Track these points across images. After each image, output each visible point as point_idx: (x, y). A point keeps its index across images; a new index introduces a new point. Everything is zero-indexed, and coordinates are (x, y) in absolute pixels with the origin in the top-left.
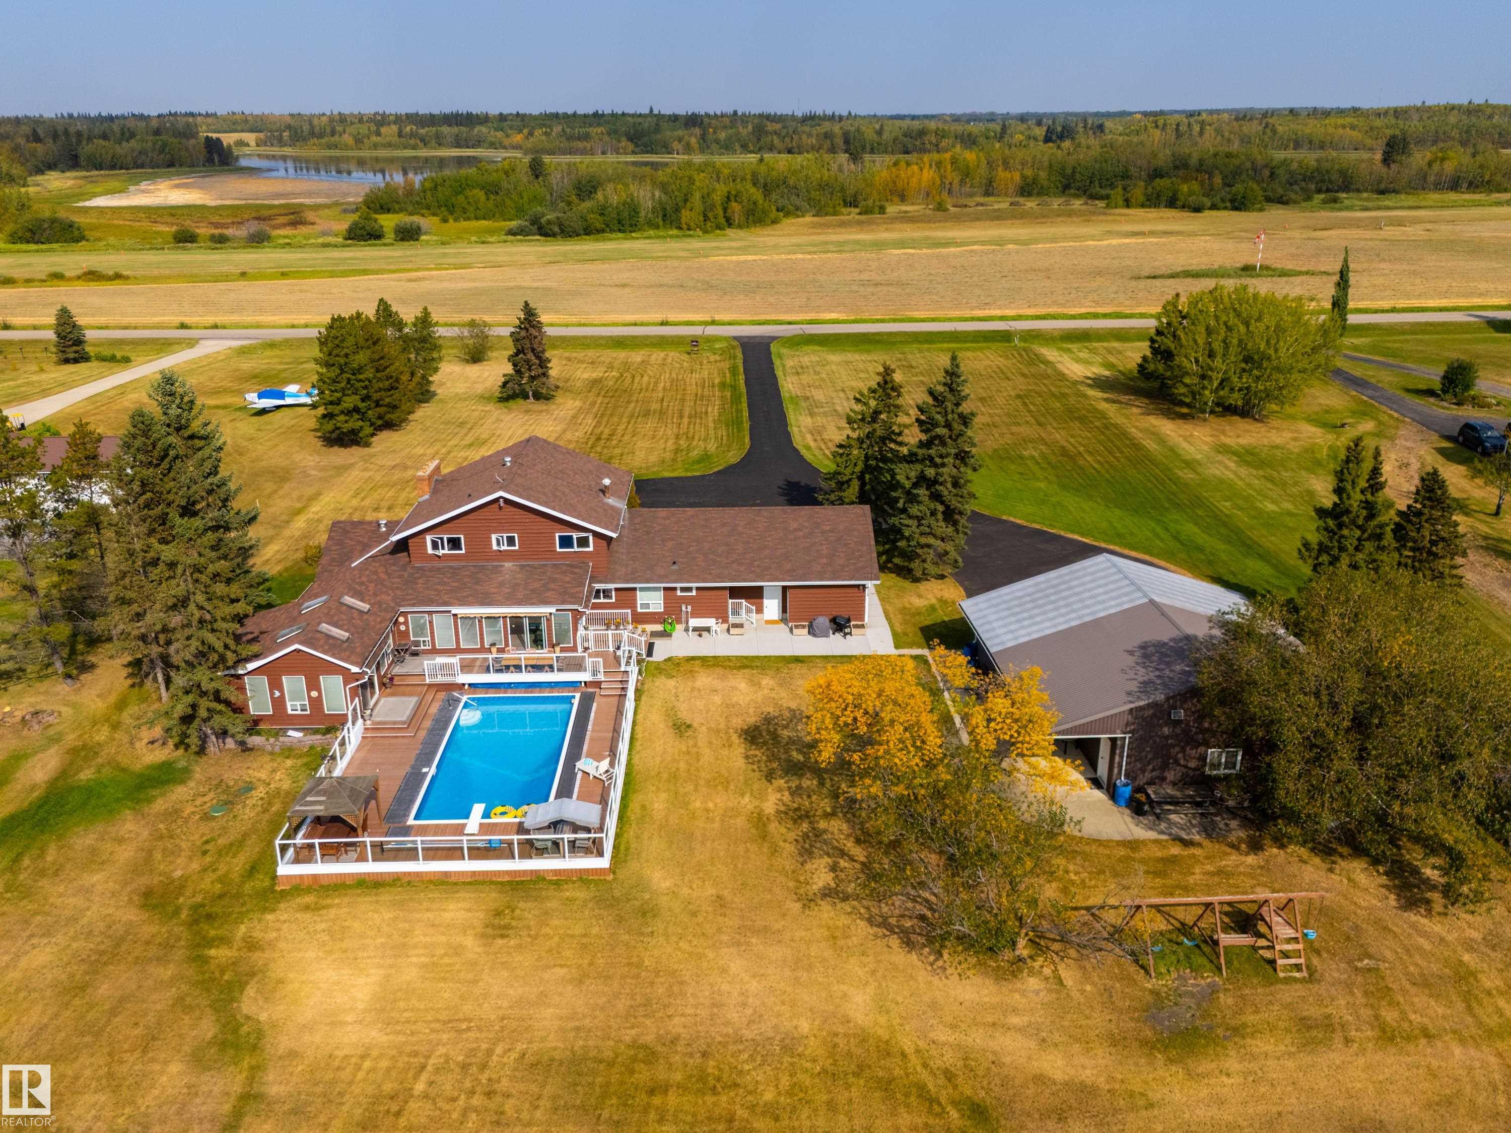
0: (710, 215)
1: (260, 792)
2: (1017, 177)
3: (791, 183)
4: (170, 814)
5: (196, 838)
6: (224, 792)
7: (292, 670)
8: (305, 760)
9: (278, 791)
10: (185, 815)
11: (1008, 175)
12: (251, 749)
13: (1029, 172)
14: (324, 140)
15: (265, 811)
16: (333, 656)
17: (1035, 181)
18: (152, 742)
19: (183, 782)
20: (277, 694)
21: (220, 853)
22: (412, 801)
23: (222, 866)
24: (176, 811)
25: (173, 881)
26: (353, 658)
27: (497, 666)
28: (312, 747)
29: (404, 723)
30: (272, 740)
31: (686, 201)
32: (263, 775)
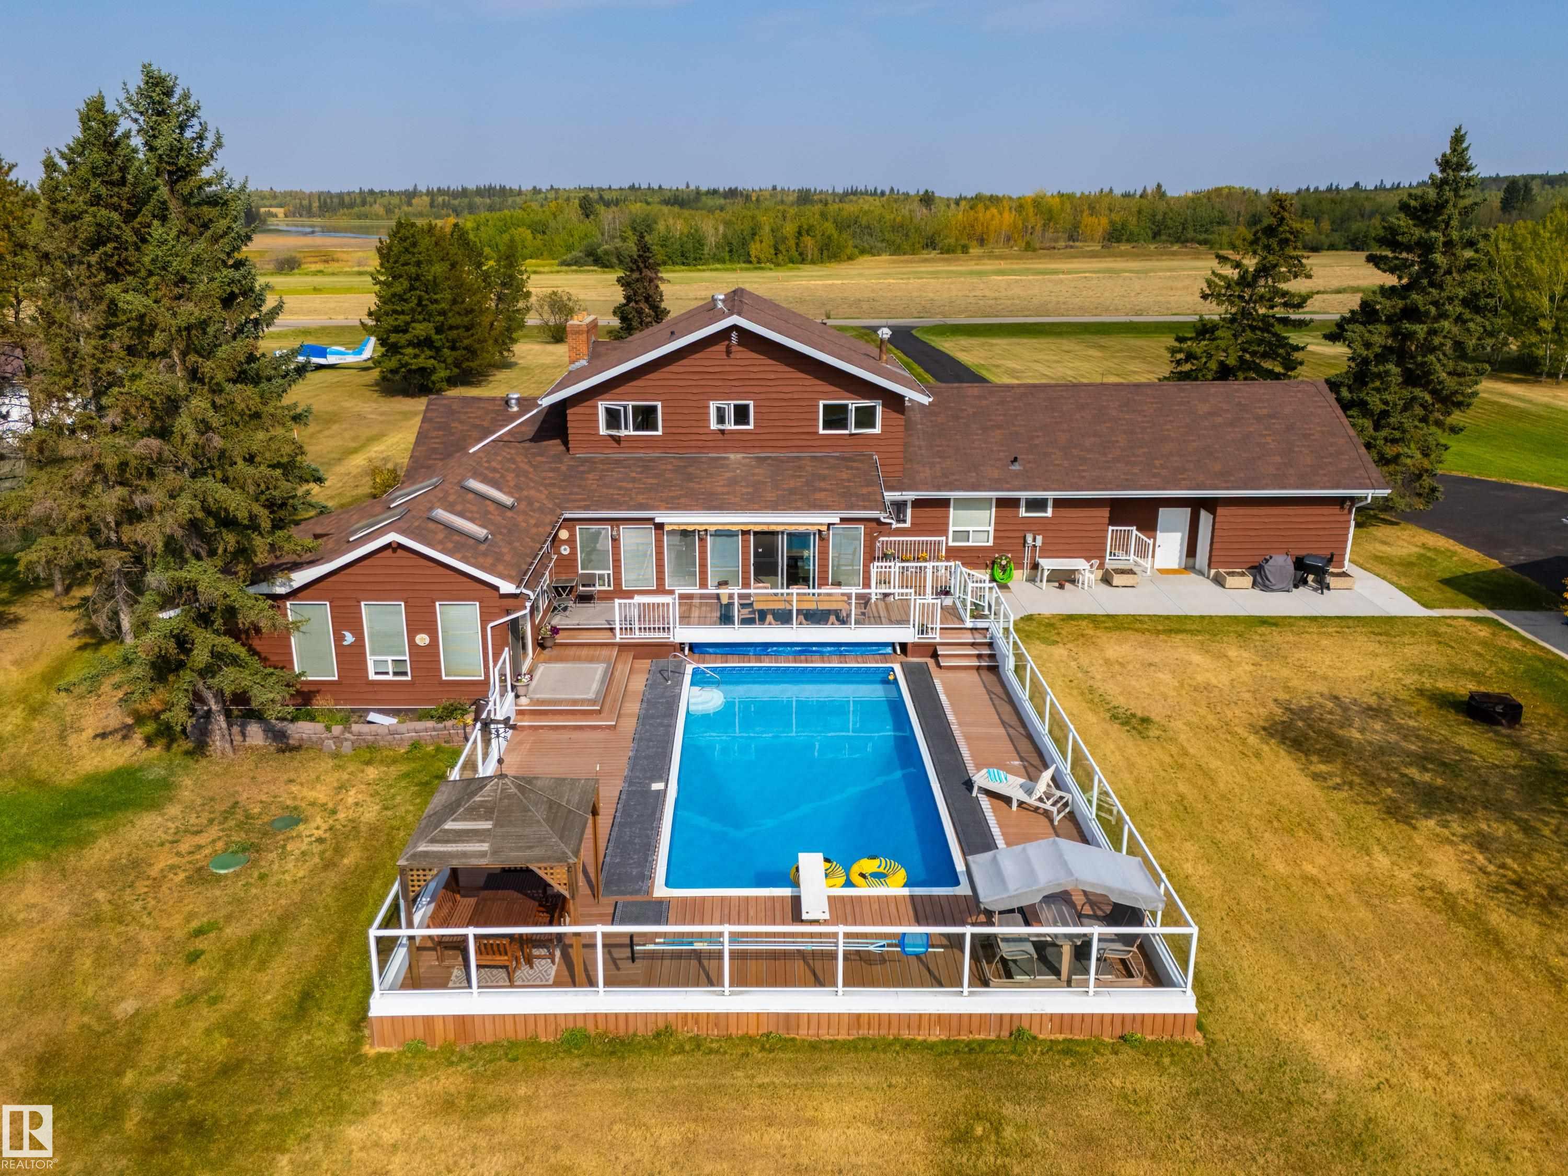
0: (782, 248)
1: (317, 826)
2: (1104, 221)
3: (864, 222)
4: (123, 870)
5: (175, 922)
6: (240, 826)
7: (381, 592)
8: (404, 768)
9: (354, 827)
10: (154, 872)
11: (1094, 220)
12: (297, 748)
13: (1116, 217)
14: (356, 210)
15: (328, 865)
16: (465, 560)
17: (1124, 226)
18: (103, 736)
19: (155, 806)
20: (349, 638)
21: (228, 960)
22: (650, 847)
23: (232, 989)
24: (135, 864)
25: (115, 1026)
26: (500, 568)
27: (746, 612)
28: (415, 745)
29: (593, 702)
30: (337, 729)
31: (754, 234)
32: (321, 794)
